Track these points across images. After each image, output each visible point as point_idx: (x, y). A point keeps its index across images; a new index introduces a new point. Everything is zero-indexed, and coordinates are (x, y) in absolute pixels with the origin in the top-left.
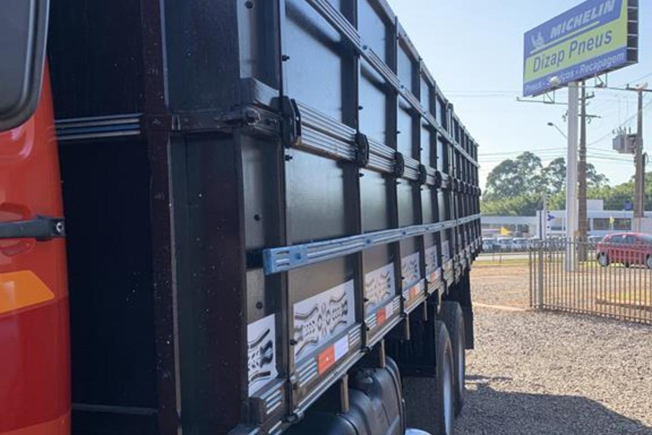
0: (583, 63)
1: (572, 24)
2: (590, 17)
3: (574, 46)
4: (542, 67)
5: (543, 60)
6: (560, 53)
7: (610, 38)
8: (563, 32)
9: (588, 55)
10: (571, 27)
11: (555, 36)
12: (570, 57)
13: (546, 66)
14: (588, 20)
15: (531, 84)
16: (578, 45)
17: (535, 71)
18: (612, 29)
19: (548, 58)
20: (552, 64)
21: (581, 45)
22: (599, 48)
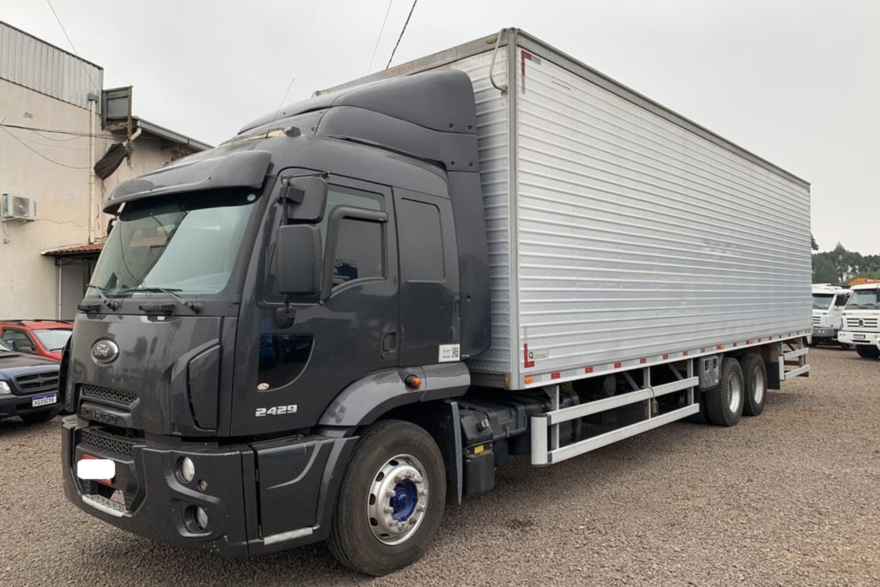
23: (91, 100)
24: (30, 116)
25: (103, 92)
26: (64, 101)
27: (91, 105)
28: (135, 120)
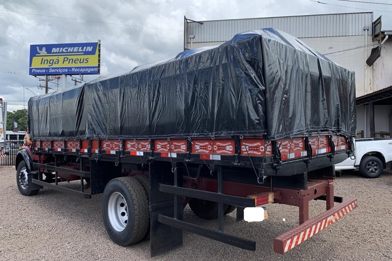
0: (73, 67)
3: (66, 59)
7: (88, 61)
8: (61, 51)
9: (75, 65)
10: (66, 51)
11: (55, 52)
14: (77, 51)
21: (70, 60)
22: (82, 63)
23: (364, 30)
24: (332, 48)
25: (373, 23)
26: (349, 36)
27: (365, 32)
28: (383, 33)
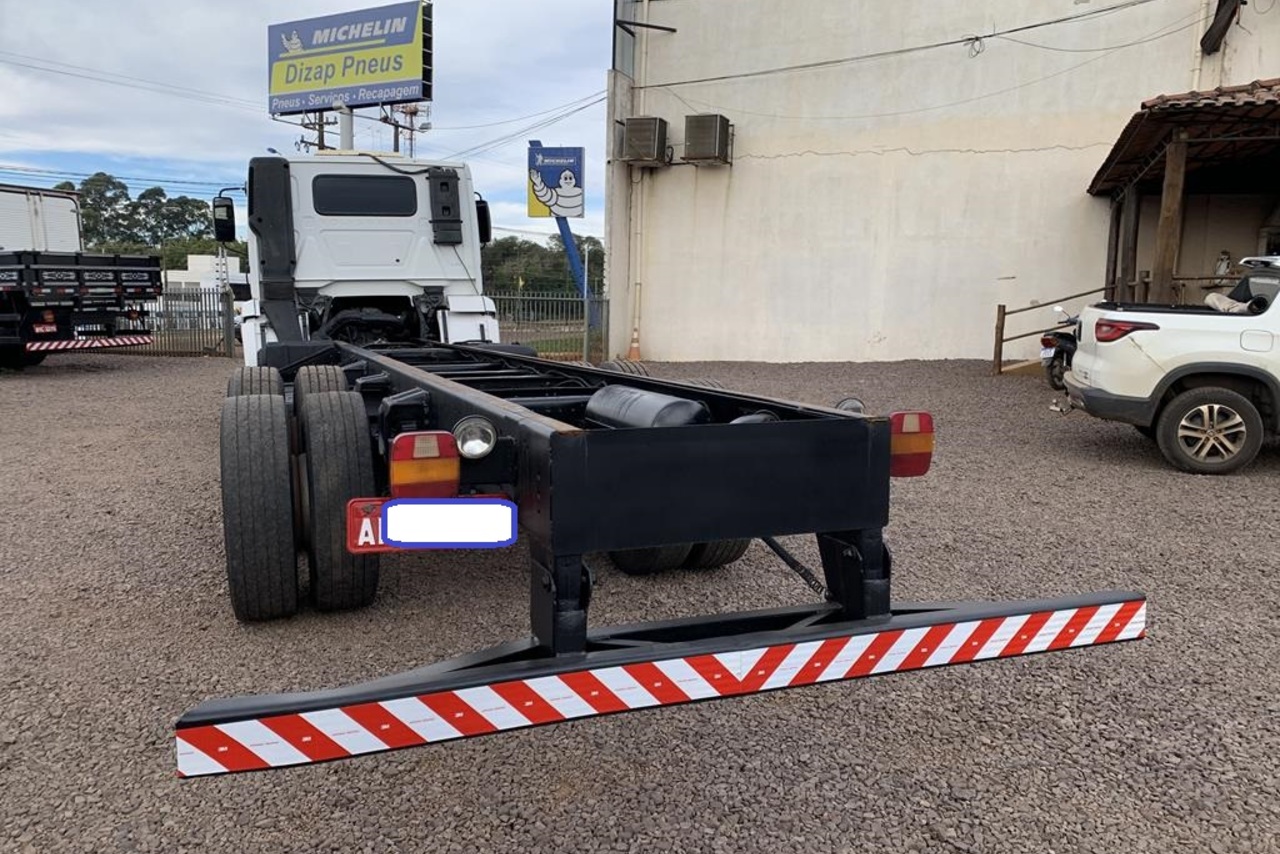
0: (363, 87)
1: (346, 33)
2: (372, 32)
3: (349, 62)
4: (300, 80)
5: (301, 70)
6: (328, 67)
7: (400, 64)
8: (332, 40)
9: (369, 79)
10: (344, 38)
11: (320, 41)
12: (344, 74)
13: (306, 79)
14: (369, 34)
15: (281, 98)
16: (356, 63)
17: (288, 82)
18: (404, 55)
19: (310, 69)
20: (316, 78)
21: (359, 63)
22: (385, 73)
